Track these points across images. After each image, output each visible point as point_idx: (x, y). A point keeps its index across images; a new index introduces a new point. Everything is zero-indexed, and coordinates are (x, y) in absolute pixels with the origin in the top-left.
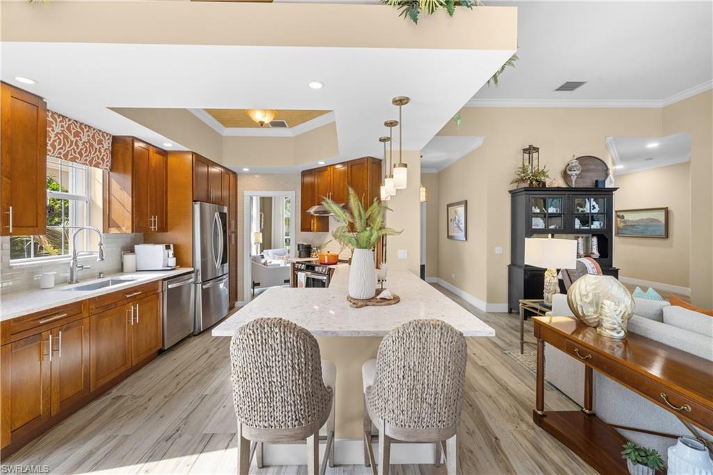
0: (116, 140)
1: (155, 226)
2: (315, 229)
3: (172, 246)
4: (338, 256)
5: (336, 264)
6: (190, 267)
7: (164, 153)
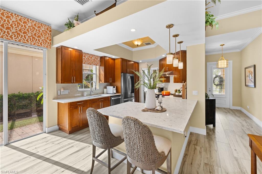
0: (101, 57)
1: (111, 81)
2: (163, 82)
3: (115, 87)
4: (170, 92)
5: (169, 95)
6: (120, 93)
7: (114, 59)
